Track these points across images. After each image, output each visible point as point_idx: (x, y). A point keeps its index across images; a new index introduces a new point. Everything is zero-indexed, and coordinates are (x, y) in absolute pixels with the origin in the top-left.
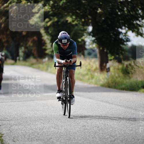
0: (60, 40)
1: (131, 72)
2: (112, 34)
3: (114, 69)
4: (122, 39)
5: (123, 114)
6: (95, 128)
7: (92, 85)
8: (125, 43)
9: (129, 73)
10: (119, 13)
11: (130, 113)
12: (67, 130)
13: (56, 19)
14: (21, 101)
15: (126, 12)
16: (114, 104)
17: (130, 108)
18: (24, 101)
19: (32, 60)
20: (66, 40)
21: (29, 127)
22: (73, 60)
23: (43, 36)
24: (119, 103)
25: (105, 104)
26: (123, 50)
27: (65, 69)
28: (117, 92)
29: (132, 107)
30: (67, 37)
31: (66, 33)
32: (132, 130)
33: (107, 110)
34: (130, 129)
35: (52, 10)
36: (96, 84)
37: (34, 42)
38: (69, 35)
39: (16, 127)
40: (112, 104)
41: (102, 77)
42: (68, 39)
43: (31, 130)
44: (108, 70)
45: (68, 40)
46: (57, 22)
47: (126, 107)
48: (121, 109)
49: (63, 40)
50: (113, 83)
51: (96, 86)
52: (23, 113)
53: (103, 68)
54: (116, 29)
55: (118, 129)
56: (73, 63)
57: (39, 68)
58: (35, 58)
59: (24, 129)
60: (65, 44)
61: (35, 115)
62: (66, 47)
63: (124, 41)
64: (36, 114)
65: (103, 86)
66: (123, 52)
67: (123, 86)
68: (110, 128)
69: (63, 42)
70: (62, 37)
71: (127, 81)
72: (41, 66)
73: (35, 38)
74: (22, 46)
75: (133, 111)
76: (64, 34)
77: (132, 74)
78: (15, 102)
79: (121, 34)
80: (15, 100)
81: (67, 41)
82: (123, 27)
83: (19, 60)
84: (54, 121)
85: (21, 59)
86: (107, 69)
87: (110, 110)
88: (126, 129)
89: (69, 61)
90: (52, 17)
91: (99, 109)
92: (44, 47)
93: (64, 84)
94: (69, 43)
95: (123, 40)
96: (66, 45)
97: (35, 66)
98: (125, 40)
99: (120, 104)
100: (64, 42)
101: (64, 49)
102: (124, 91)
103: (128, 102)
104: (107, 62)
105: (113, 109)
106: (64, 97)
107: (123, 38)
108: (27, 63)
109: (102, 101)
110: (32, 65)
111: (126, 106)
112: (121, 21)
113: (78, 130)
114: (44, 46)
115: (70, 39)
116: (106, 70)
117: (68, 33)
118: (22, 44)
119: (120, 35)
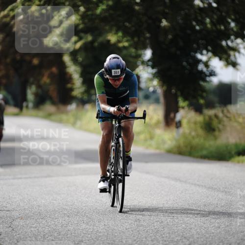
0: (109, 71)
1: (218, 128)
2: (185, 63)
3: (189, 122)
4: (202, 72)
5: (204, 201)
6: (155, 224)
7: (152, 151)
8: (208, 79)
9: (214, 130)
10: (198, 28)
11: (215, 198)
12: (108, 227)
13: (90, 38)
14: (30, 178)
15: (209, 26)
16: (190, 182)
17: (215, 189)
18: (35, 177)
19: (49, 108)
20: (119, 70)
21: (44, 222)
22: (131, 107)
23: (68, 67)
24: (198, 181)
25: (173, 182)
26: (203, 90)
27: (116, 123)
28: (193, 162)
29: (220, 189)
30: (121, 65)
31: (118, 58)
32: (219, 227)
33: (178, 193)
34: (217, 225)
35: (83, 23)
36: (157, 148)
37: (52, 76)
38: (124, 62)
39: (22, 223)
40: (185, 182)
41: (168, 137)
42: (123, 68)
43: (46, 227)
44: (178, 124)
45: (123, 71)
46: (92, 42)
47: (209, 188)
48: (200, 192)
49: (113, 71)
50: (186, 146)
51: (158, 151)
52: (33, 199)
53: (169, 120)
54: (192, 54)
55: (195, 225)
56: (131, 113)
57: (60, 121)
58: (54, 103)
59: (34, 225)
60: (116, 78)
61: (54, 202)
62: (119, 83)
63: (206, 76)
64: (55, 200)
65: (170, 152)
66: (205, 94)
67: (205, 153)
68: (181, 223)
69: (113, 74)
70: (111, 64)
71: (212, 144)
72: (64, 117)
73: (54, 70)
74: (32, 84)
75: (220, 195)
76: (115, 59)
77: (219, 130)
78: (21, 178)
79: (201, 63)
80: (19, 176)
81: (121, 72)
82: (205, 52)
83: (27, 107)
84: (87, 212)
85: (31, 105)
86: (176, 124)
87: (182, 192)
88: (208, 225)
89: (124, 108)
90: (82, 35)
91: (163, 192)
92: (69, 86)
93: (114, 150)
94: (124, 76)
95: (204, 73)
96: (119, 80)
97: (53, 117)
98: (208, 73)
99: (198, 183)
100: (116, 75)
101: (114, 86)
102: (206, 161)
103: (212, 179)
104: (177, 111)
105: (187, 192)
106: (113, 174)
107: (205, 69)
108: (41, 113)
109: (168, 177)
110: (48, 116)
111: (208, 186)
112: (200, 41)
113: (127, 227)
114: (68, 83)
115: (125, 69)
116: (174, 125)
117: (122, 58)
118: (31, 80)
119: (200, 65)
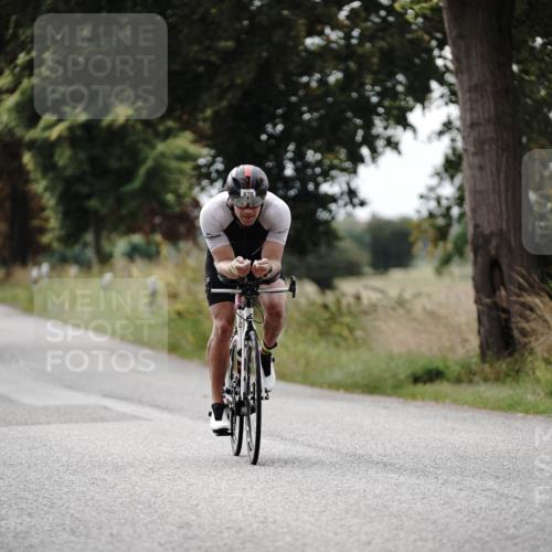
16: (302, 442)
17: (361, 457)
24: (321, 441)
29: (371, 456)
40: (294, 441)
47: (346, 454)
103: (354, 434)
111: (345, 451)
